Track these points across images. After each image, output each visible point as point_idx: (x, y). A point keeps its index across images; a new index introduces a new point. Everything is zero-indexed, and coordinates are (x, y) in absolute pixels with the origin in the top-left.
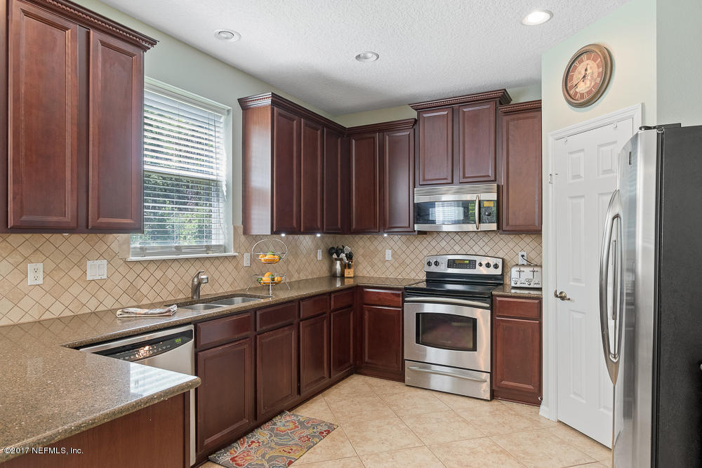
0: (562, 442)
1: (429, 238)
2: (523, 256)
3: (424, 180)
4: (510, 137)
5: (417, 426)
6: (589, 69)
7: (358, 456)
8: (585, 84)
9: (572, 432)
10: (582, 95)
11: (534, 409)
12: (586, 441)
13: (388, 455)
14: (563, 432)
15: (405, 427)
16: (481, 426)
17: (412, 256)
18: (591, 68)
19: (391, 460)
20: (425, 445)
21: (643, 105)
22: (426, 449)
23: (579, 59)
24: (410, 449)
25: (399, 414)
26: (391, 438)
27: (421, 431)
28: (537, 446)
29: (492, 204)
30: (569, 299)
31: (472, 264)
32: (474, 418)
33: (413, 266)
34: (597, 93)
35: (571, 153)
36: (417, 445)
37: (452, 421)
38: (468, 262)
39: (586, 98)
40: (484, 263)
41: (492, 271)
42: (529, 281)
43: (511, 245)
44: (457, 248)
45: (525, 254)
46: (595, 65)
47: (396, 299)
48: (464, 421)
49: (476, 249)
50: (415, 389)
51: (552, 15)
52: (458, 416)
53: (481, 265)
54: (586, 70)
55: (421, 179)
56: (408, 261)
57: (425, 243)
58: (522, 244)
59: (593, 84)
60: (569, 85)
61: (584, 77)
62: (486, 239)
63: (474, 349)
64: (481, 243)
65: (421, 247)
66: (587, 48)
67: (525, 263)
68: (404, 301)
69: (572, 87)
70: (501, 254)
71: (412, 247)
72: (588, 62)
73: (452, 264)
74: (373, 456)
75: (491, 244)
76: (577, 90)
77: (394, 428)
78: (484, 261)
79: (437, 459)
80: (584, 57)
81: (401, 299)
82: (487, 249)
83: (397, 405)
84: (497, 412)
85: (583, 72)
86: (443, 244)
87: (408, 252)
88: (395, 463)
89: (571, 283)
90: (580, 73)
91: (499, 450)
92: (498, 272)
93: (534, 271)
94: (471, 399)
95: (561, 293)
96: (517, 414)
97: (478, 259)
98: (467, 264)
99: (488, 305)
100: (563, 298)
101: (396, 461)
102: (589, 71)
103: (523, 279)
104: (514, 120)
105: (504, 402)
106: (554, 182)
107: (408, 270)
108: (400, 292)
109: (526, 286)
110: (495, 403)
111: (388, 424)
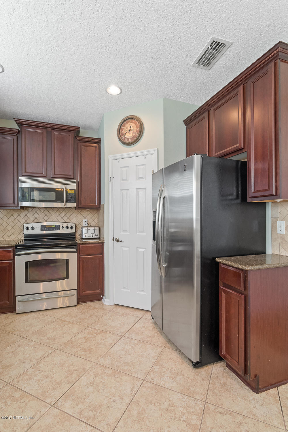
0: (123, 315)
1: (26, 212)
2: (85, 222)
3: (26, 172)
4: (83, 155)
5: (42, 338)
6: (132, 127)
7: (8, 384)
8: (130, 134)
9: (123, 308)
10: (128, 139)
11: (100, 302)
12: (131, 309)
13: (34, 370)
14: (119, 309)
15: (34, 343)
16: (81, 322)
17: (12, 224)
18: (133, 127)
19: (38, 372)
20: (56, 349)
21: (158, 149)
22: (58, 352)
23: (127, 121)
24: (47, 356)
25: (24, 336)
26: (28, 355)
27: (47, 341)
28: (114, 321)
29: (73, 192)
30: (121, 241)
31: (57, 227)
32: (75, 319)
33: (13, 231)
34: (137, 140)
35: (121, 167)
36: (50, 351)
37: (63, 326)
38: (54, 226)
39: (130, 141)
40: (65, 226)
41: (70, 231)
42: (93, 234)
43: (79, 216)
44: (46, 218)
45: (86, 220)
46: (135, 126)
47: (8, 254)
48: (70, 323)
49: (59, 218)
50: (25, 314)
51: (121, 92)
52: (65, 321)
53: (63, 227)
54: (130, 127)
55: (24, 171)
56: (9, 228)
57: (22, 215)
58: (85, 215)
59: (134, 135)
60: (121, 133)
61: (129, 130)
62: (65, 212)
63: (67, 277)
64: (62, 215)
65: (19, 218)
66: (132, 116)
67: (87, 225)
68: (14, 255)
69: (123, 134)
70: (73, 221)
71: (12, 218)
72: (131, 123)
73: (43, 228)
74: (21, 377)
75: (68, 215)
76: (125, 136)
77: (26, 348)
78: (65, 225)
79: (69, 355)
80: (130, 121)
81: (12, 254)
82: (65, 218)
83: (18, 330)
84: (84, 311)
85: (129, 128)
86: (36, 215)
87: (9, 221)
88: (42, 373)
89: (122, 233)
90: (127, 128)
91: (99, 332)
92: (73, 231)
93: (88, 230)
94: (65, 308)
95: (116, 239)
96: (94, 308)
97: (61, 225)
98: (54, 227)
99: (75, 250)
100: (118, 241)
101: (42, 371)
102: (132, 128)
103: (89, 234)
104: (84, 146)
105: (84, 304)
106: (112, 181)
107: (9, 234)
108: (11, 249)
109: (91, 237)
110: (80, 306)
111: (19, 346)
